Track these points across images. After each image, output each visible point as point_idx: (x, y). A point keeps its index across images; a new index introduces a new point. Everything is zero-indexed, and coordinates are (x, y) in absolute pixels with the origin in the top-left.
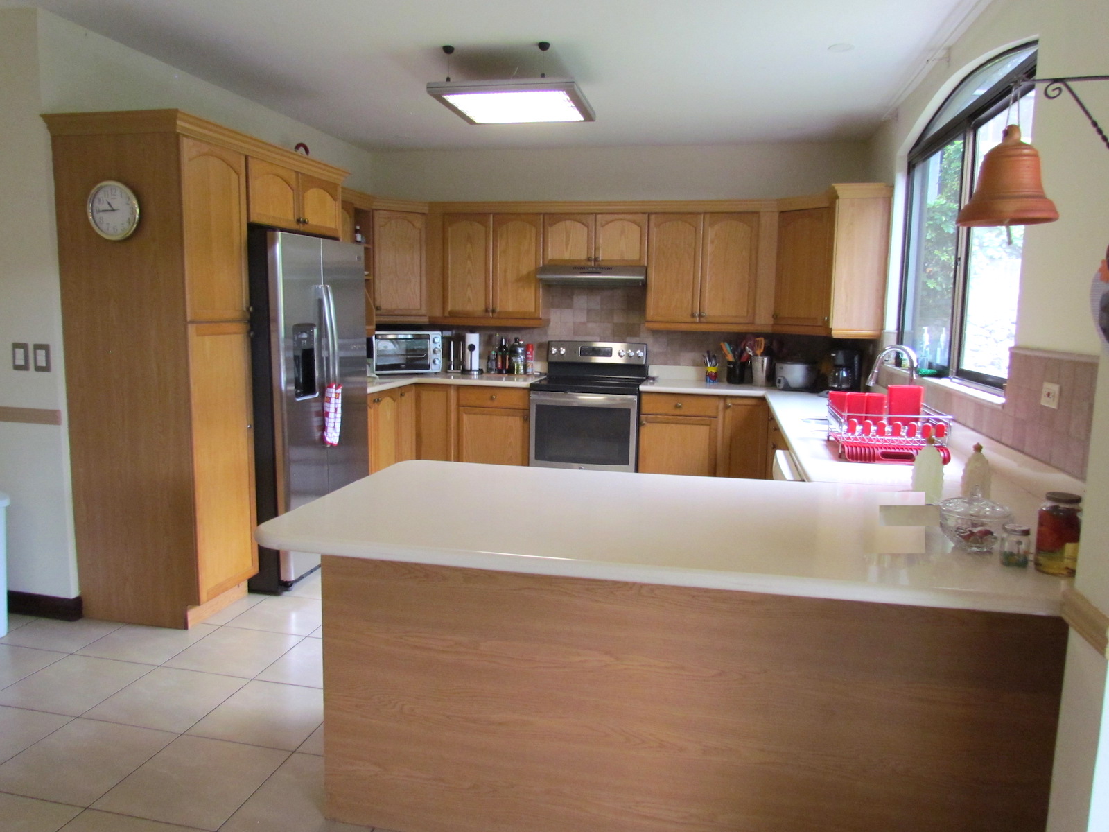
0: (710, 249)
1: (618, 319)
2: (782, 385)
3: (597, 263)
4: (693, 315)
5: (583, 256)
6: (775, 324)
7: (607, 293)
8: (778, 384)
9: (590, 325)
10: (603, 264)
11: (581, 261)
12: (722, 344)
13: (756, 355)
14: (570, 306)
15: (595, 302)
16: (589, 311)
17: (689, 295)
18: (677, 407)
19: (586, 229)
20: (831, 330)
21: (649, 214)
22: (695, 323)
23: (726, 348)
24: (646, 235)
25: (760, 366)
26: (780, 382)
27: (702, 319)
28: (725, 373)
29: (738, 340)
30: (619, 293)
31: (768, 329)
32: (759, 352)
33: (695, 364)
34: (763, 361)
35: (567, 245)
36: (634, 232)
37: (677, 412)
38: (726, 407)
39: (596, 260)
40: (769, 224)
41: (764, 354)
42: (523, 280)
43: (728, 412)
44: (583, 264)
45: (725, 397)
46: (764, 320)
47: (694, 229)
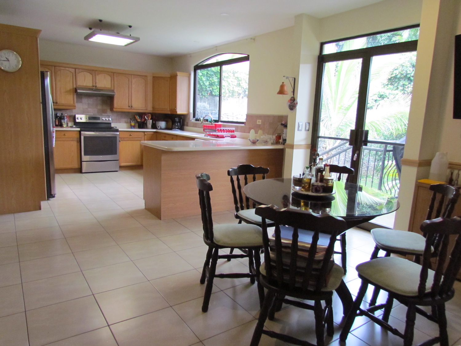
0: (133, 86)
1: (99, 107)
2: (159, 128)
3: (96, 88)
4: (129, 107)
5: (91, 85)
6: (153, 110)
7: (95, 98)
8: (158, 128)
9: (89, 109)
10: (98, 88)
11: (90, 86)
12: (136, 116)
13: (148, 119)
14: (81, 102)
15: (91, 101)
16: (88, 104)
17: (128, 101)
18: (130, 135)
19: (91, 76)
20: (177, 112)
21: (114, 73)
22: (130, 109)
23: (137, 117)
24: (112, 80)
25: (149, 122)
26: (158, 127)
27: (132, 108)
28: (137, 125)
29: (141, 115)
30: (99, 98)
31: (151, 112)
32: (150, 118)
33: (126, 122)
34: (150, 121)
35: (85, 81)
36: (109, 78)
37: (131, 137)
38: (145, 135)
39: (96, 87)
40: (150, 79)
41: (151, 119)
42: (68, 92)
43: (146, 136)
44: (91, 88)
45: (144, 132)
46: (150, 109)
47: (128, 79)
